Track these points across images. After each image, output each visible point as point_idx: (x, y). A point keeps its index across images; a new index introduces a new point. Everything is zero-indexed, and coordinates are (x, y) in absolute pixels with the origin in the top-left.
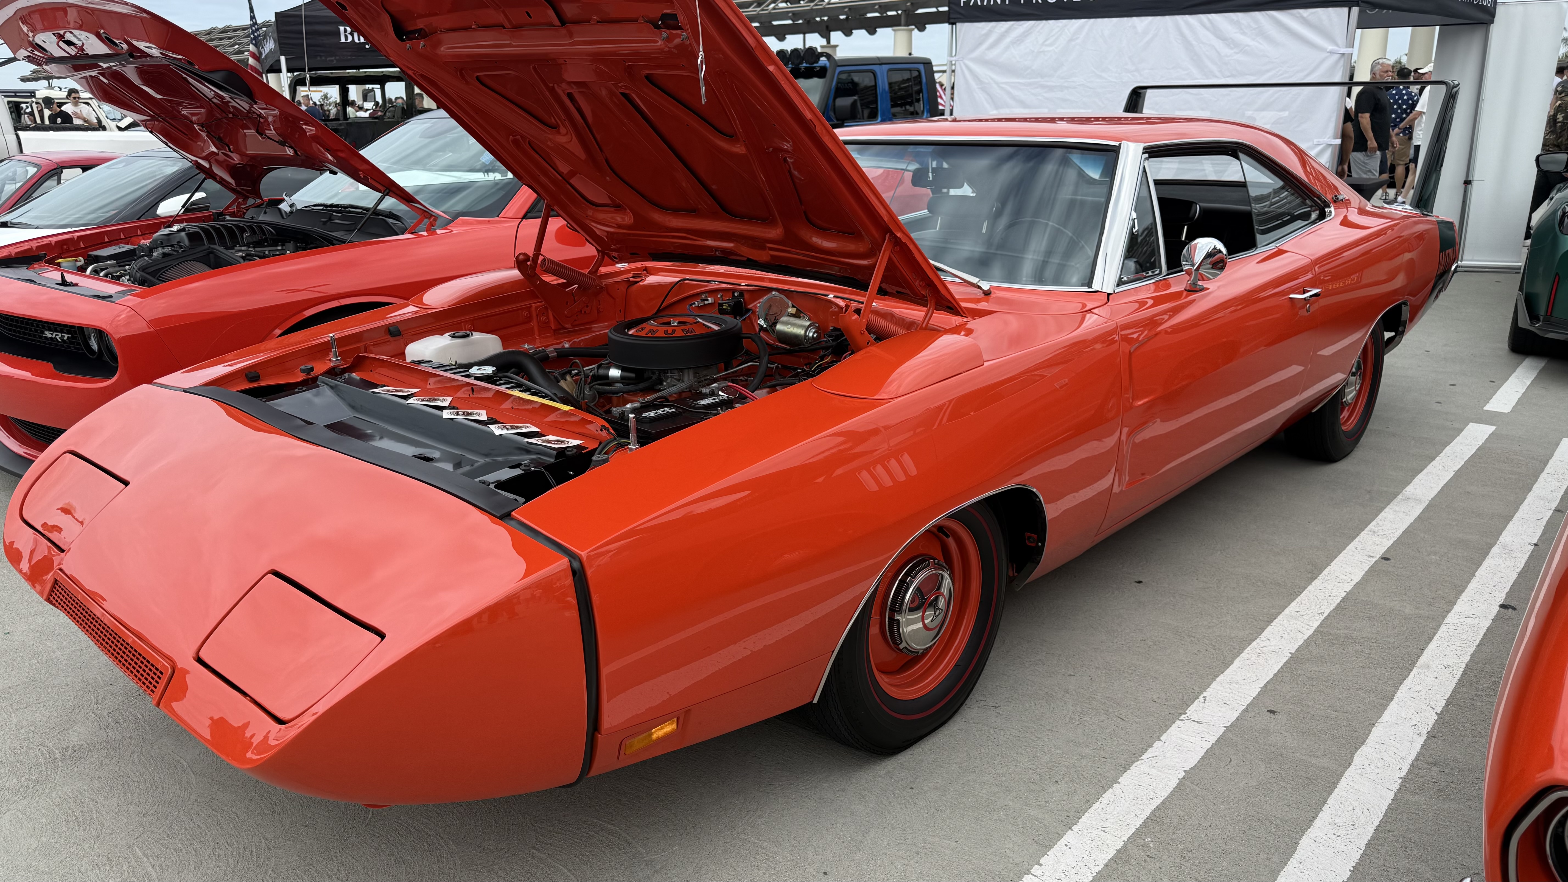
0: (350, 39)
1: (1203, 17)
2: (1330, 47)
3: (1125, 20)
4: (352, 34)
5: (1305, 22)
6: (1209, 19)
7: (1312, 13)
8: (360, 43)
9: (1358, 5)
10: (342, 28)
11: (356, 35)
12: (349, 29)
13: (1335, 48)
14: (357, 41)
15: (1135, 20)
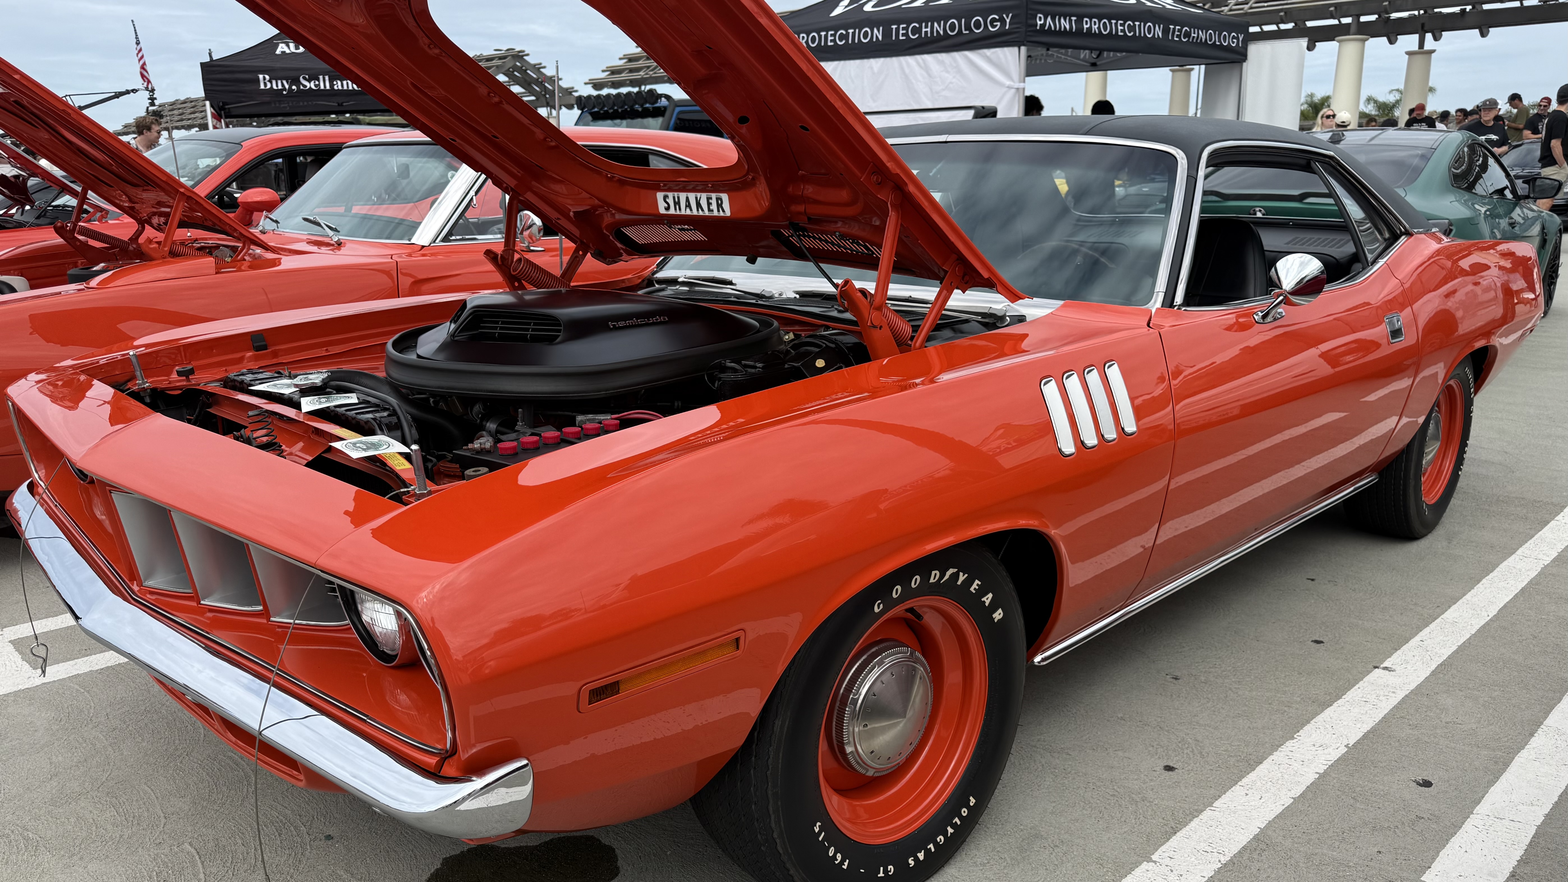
0: (269, 86)
1: (918, 57)
2: (1008, 83)
3: (865, 61)
4: (270, 81)
5: (989, 60)
6: (923, 60)
7: (994, 53)
8: (278, 90)
9: (1024, 45)
10: (261, 76)
11: (274, 82)
12: (267, 77)
13: (1012, 83)
14: (275, 87)
15: (873, 61)
